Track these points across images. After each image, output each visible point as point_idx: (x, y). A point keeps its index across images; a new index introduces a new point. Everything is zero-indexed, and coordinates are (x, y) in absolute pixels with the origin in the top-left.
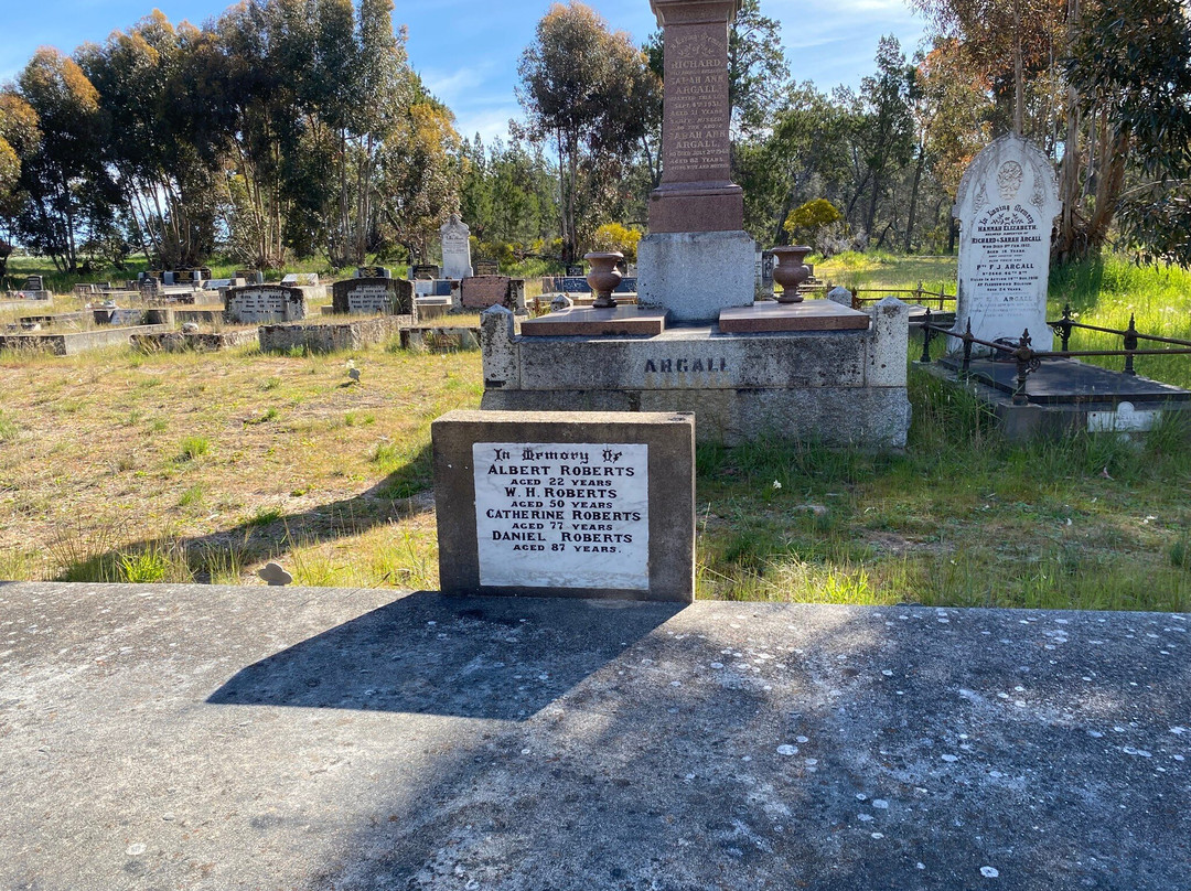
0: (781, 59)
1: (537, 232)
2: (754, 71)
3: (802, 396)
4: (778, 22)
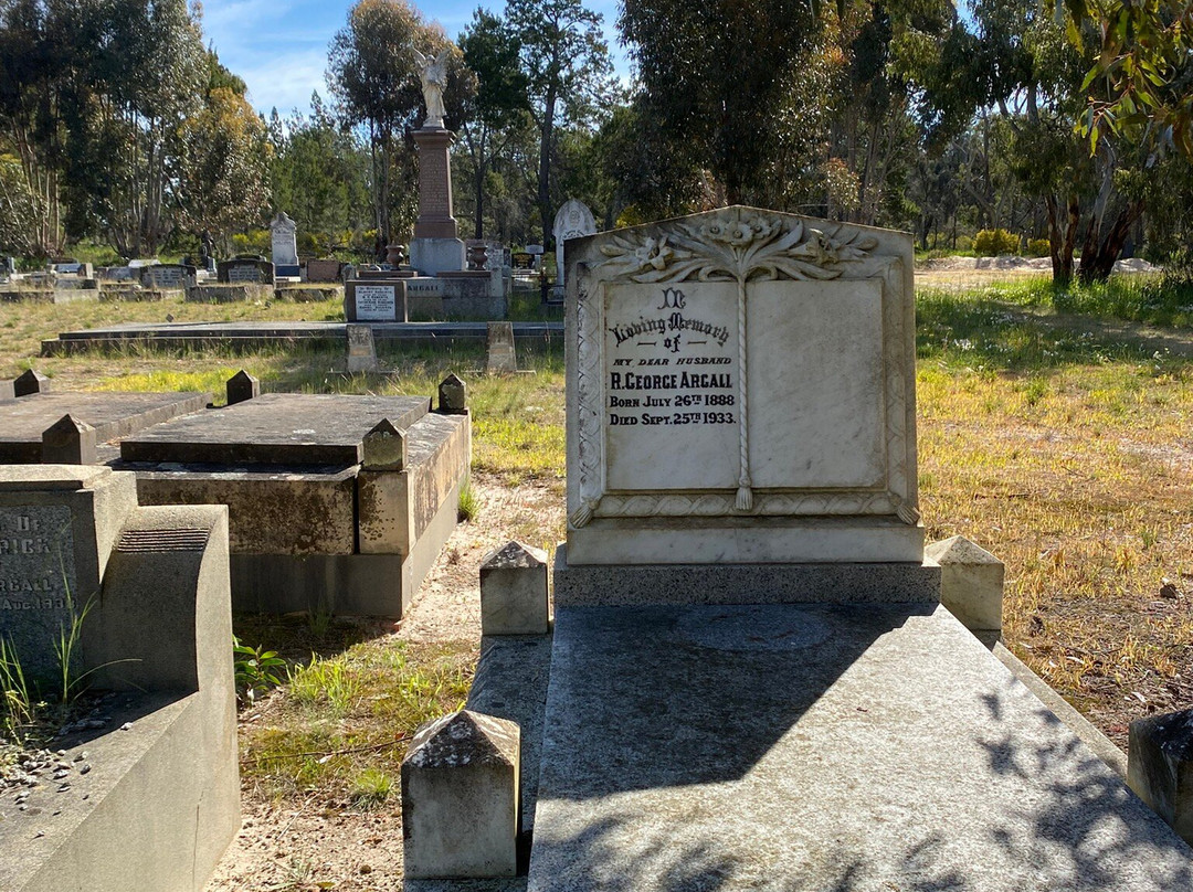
0: (605, 53)
1: (345, 222)
2: (578, 64)
3: (465, 300)
4: (601, 15)
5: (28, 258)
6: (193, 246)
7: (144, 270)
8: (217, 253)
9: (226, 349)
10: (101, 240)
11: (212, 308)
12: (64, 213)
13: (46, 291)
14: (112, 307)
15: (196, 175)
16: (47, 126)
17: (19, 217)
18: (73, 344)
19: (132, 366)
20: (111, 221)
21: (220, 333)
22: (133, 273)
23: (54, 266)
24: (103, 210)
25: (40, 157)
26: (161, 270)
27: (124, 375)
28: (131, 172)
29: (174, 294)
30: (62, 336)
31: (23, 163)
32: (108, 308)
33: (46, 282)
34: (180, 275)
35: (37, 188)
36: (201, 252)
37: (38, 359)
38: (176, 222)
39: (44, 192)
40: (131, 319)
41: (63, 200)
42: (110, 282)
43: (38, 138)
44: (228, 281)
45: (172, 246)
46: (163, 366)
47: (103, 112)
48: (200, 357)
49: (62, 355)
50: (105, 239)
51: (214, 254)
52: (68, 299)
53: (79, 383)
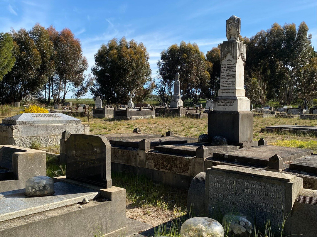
5: (256, 104)
6: (301, 102)
7: (288, 109)
8: (308, 105)
9: (313, 135)
10: (276, 100)
11: (308, 122)
12: (267, 93)
13: (261, 114)
14: (279, 119)
15: (304, 82)
16: (265, 70)
17: (255, 94)
18: (269, 130)
19: (285, 137)
20: (279, 95)
21: (311, 129)
22: (285, 110)
23: (263, 107)
24: (277, 92)
25: (262, 78)
26: (293, 110)
27: (283, 140)
28: (286, 82)
29: (296, 117)
30: (266, 127)
31: (258, 80)
32: (277, 120)
33: (261, 112)
34: (298, 111)
35: (260, 86)
36: (303, 104)
37: (260, 133)
38: (297, 95)
39: (262, 88)
40: (284, 123)
41: (267, 89)
42: (278, 112)
43: (262, 73)
44: (312, 113)
45: (295, 103)
46: (294, 138)
47: (280, 65)
48: (305, 136)
49: (266, 132)
50: (277, 100)
51: (307, 105)
52: (267, 117)
53: (270, 141)
